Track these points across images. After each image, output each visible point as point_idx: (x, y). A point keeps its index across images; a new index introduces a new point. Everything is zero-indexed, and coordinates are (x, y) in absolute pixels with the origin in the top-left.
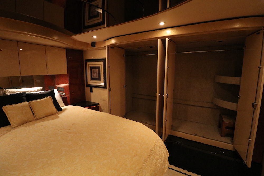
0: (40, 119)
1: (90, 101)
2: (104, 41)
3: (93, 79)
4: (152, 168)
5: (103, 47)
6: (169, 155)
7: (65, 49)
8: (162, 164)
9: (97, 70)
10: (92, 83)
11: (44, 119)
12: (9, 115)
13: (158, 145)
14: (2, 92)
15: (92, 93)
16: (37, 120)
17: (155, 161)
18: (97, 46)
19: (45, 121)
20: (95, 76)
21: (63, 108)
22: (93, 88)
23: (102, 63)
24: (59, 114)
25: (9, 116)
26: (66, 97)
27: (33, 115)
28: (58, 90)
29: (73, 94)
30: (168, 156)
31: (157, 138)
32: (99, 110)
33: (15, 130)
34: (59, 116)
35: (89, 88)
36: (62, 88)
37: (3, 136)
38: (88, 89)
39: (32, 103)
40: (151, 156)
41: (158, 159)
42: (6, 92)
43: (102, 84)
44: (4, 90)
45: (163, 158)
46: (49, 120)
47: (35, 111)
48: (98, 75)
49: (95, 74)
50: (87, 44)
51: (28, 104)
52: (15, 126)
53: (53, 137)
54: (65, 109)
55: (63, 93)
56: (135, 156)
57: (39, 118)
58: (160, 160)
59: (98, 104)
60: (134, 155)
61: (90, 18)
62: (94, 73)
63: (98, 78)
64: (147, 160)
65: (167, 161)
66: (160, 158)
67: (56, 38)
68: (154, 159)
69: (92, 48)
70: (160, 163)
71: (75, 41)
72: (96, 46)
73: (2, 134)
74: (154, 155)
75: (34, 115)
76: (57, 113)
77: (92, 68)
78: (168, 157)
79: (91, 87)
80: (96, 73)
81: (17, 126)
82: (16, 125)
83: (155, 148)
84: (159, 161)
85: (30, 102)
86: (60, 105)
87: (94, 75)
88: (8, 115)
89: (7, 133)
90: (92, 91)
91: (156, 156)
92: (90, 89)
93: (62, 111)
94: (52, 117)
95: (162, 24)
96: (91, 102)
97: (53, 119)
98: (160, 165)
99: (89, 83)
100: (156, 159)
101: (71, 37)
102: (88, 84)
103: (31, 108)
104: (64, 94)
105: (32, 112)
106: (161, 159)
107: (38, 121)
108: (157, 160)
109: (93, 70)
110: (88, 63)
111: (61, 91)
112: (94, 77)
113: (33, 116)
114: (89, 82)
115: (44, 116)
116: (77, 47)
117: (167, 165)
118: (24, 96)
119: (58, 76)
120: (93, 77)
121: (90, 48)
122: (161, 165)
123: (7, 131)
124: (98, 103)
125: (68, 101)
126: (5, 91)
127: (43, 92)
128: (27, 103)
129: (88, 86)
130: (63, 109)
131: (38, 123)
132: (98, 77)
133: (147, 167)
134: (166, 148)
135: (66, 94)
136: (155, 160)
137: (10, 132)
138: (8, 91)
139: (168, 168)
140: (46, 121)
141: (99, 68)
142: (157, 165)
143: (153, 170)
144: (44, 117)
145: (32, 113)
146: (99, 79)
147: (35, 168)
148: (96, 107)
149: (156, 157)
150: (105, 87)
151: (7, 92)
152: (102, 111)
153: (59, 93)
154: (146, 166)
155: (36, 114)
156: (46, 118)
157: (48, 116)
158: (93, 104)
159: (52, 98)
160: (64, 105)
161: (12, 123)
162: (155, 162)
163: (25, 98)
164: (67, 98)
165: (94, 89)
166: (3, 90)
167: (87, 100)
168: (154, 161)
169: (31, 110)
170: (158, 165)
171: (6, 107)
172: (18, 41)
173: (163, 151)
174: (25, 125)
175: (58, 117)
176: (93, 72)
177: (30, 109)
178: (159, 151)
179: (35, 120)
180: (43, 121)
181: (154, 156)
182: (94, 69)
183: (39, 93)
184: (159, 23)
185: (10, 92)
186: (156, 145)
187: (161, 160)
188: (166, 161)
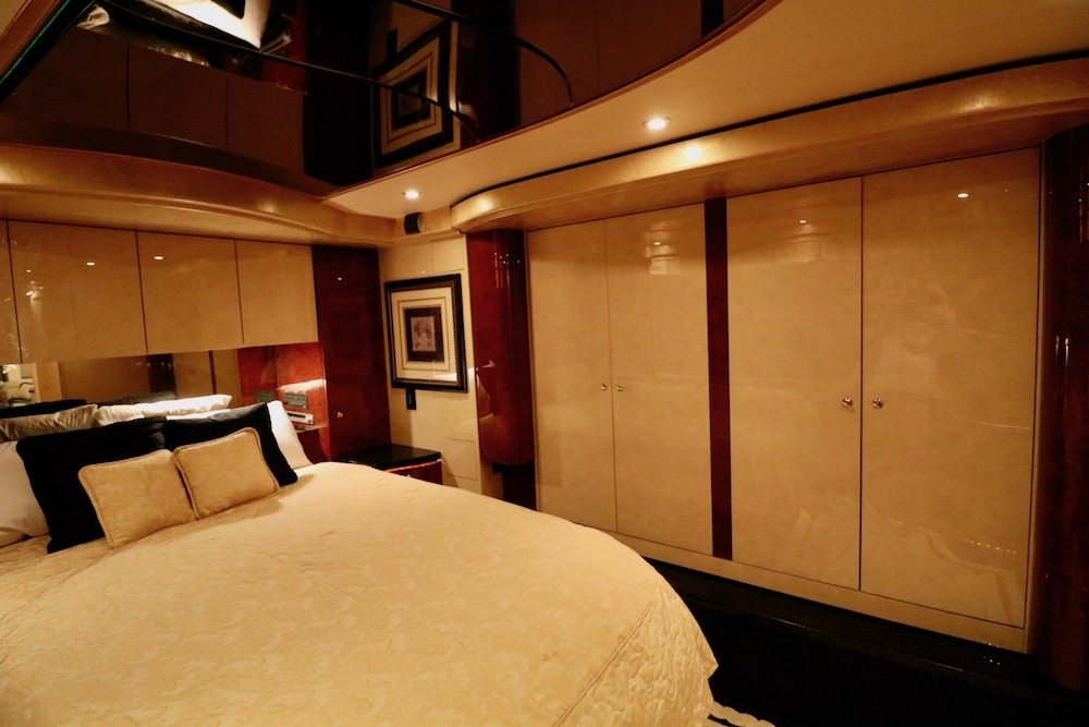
0: (210, 515)
1: (406, 444)
2: (451, 206)
3: (414, 356)
4: (622, 711)
5: (448, 232)
6: (716, 666)
7: (309, 248)
8: (674, 699)
9: (431, 320)
10: (413, 371)
11: (226, 515)
12: (102, 499)
13: (660, 617)
14: (86, 416)
15: (413, 411)
16: (202, 516)
17: (637, 683)
18: (426, 229)
19: (228, 522)
20: (424, 343)
21: (299, 473)
22: (418, 392)
23: (447, 292)
24: (283, 494)
25: (101, 503)
26: (317, 430)
27: (186, 499)
28: (285, 404)
29: (341, 418)
30: (707, 669)
31: (658, 590)
32: (444, 480)
33: (118, 557)
34: (280, 504)
35: (403, 391)
36: (303, 396)
37: (75, 576)
38: (397, 398)
39: (186, 454)
40: (622, 663)
41: (655, 675)
42: (101, 418)
43: (452, 377)
44: (95, 409)
45: (680, 673)
46: (244, 518)
47: (193, 483)
48: (433, 342)
49: (424, 335)
50: (391, 222)
51: (171, 457)
52: (122, 539)
53: (246, 582)
54: (308, 478)
55: (304, 417)
56: (546, 658)
57: (207, 512)
58: (666, 682)
59: (438, 455)
60: (545, 655)
61: (400, 122)
62: (419, 335)
63: (432, 352)
64: (600, 679)
65: (704, 691)
66: (664, 673)
67: (270, 209)
68: (634, 676)
69: (409, 236)
70: (664, 694)
71: (343, 216)
72: (422, 227)
73: (71, 572)
74: (636, 658)
75: (193, 501)
76: (275, 490)
77: (410, 313)
78: (712, 673)
79: (411, 387)
80: (428, 332)
81: (126, 543)
82: (125, 539)
83: (642, 629)
84: (656, 684)
85: (178, 452)
86: (291, 463)
87: (420, 340)
88: (97, 501)
89: (89, 565)
90: (412, 405)
91: (647, 663)
92: (405, 396)
93: (294, 485)
94: (256, 506)
95: (657, 125)
96: (410, 449)
97: (257, 515)
98: (662, 702)
99: (400, 374)
100: (643, 677)
101: (325, 202)
102: (399, 376)
103: (179, 472)
104: (309, 417)
105: (184, 490)
106: (669, 676)
107: (205, 521)
108: (649, 679)
109: (414, 321)
110: (396, 297)
111: (298, 408)
112: (420, 349)
113: (186, 504)
114: (403, 369)
115: (227, 503)
116: (353, 236)
117: (700, 704)
118: (156, 431)
119: (285, 348)
120: (414, 349)
121: (401, 237)
122: (668, 702)
123: (90, 561)
124: (438, 450)
125: (325, 444)
126: (98, 415)
127: (226, 415)
128: (165, 454)
129: (399, 384)
130: (299, 475)
131: (202, 529)
132: (433, 348)
133: (596, 706)
134: (701, 634)
135: (315, 421)
136: (638, 677)
137: (100, 564)
138: (106, 412)
139: (711, 717)
140: (233, 521)
141: (435, 312)
142: (649, 704)
143: (629, 721)
144: (227, 509)
145: (183, 494)
146: (436, 356)
147: (166, 694)
148: (430, 468)
149: (646, 667)
150: (460, 387)
151: (104, 416)
152: (454, 484)
153: (290, 415)
154: (596, 701)
155: (198, 495)
156: (233, 509)
157: (242, 502)
158: (416, 455)
159: (258, 436)
160: (309, 462)
161: (109, 531)
162: (637, 690)
163: (160, 436)
164: (320, 432)
165: (420, 395)
166: (90, 410)
167: (395, 440)
168: (634, 683)
169: (179, 480)
170: (656, 701)
171: (93, 471)
172: (137, 230)
173: (683, 645)
174: (154, 537)
175: (277, 507)
176: (417, 329)
177: (177, 477)
178: (661, 644)
179: (193, 517)
180: (223, 523)
181: (637, 662)
182: (418, 319)
183: (213, 418)
184: (644, 123)
185: (114, 416)
186: (648, 618)
187: (670, 681)
188: (697, 689)
